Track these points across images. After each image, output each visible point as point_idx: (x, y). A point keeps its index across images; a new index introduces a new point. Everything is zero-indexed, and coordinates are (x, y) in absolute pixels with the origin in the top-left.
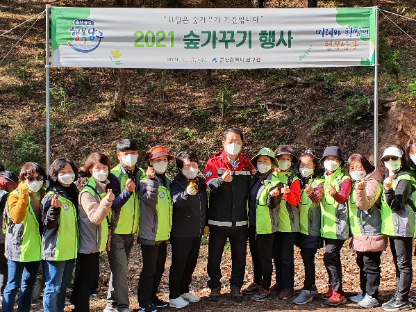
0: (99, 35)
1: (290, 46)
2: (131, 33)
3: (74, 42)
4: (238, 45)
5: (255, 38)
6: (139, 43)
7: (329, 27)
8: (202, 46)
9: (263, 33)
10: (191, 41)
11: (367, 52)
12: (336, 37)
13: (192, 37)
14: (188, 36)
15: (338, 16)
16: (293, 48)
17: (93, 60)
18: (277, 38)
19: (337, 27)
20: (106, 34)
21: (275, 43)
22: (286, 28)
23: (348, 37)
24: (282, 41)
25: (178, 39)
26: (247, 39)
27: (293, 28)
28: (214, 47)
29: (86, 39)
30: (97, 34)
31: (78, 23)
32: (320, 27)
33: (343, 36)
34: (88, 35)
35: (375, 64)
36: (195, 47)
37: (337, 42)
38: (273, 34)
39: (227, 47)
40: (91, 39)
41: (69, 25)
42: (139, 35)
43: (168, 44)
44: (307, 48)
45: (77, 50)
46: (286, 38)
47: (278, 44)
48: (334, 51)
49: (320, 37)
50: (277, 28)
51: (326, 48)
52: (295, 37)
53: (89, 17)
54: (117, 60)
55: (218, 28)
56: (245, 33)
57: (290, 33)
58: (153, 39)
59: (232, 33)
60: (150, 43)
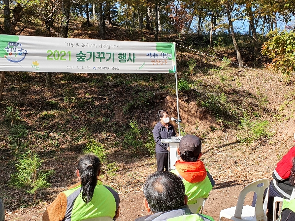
0: (25, 52)
1: (134, 62)
2: (45, 51)
3: (8, 56)
4: (107, 60)
5: (116, 57)
6: (49, 57)
7: (152, 52)
8: (87, 60)
9: (120, 55)
10: (80, 57)
11: (169, 66)
12: (156, 57)
13: (81, 55)
14: (80, 54)
15: (157, 46)
17: (20, 67)
18: (127, 57)
19: (157, 52)
20: (29, 51)
21: (127, 60)
22: (132, 52)
23: (162, 58)
24: (130, 59)
25: (73, 56)
26: (112, 57)
27: (136, 52)
28: (94, 61)
29: (16, 54)
30: (23, 51)
31: (11, 44)
32: (148, 52)
33: (159, 57)
34: (17, 52)
35: (176, 72)
36: (83, 61)
37: (157, 61)
38: (125, 55)
39: (101, 61)
40: (19, 54)
41: (5, 46)
42: (50, 53)
43: (67, 58)
44: (142, 63)
45: (10, 61)
46: (132, 57)
47: (128, 61)
48: (156, 65)
49: (148, 57)
50: (127, 52)
51: (152, 63)
52: (137, 57)
53: (19, 41)
54: (36, 67)
55: (96, 50)
56: (110, 54)
57: (134, 54)
58: (58, 55)
59: (103, 53)
60: (57, 58)
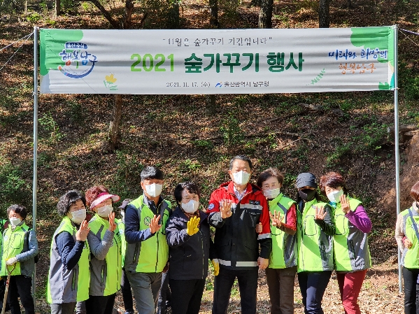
0: (93, 59)
1: (300, 69)
2: (127, 57)
3: (65, 67)
4: (244, 69)
5: (263, 61)
6: (136, 67)
7: (343, 49)
8: (205, 69)
9: (271, 57)
10: (193, 64)
11: (386, 75)
12: (350, 59)
13: (193, 60)
14: (191, 59)
15: (353, 36)
16: (304, 71)
17: (86, 85)
18: (287, 61)
19: (352, 48)
20: (100, 58)
21: (285, 66)
22: (296, 51)
23: (365, 59)
24: (292, 64)
25: (179, 63)
26: (254, 62)
27: (304, 50)
28: (218, 71)
29: (78, 64)
30: (91, 58)
31: (69, 46)
32: (333, 49)
33: (358, 58)
34: (80, 60)
35: (395, 88)
36: (197, 71)
37: (353, 65)
38: (281, 56)
39: (232, 71)
40: (83, 64)
41: (59, 49)
42: (136, 59)
43: (168, 68)
44: (319, 71)
45: (69, 75)
46: (296, 60)
47: (288, 67)
48: (348, 74)
49: (333, 59)
50: (287, 51)
51: (341, 71)
52: (306, 60)
53: (83, 40)
54: (111, 85)
55: (222, 51)
56: (251, 56)
57: (300, 55)
58: (152, 63)
59: (238, 56)
60: (148, 68)
